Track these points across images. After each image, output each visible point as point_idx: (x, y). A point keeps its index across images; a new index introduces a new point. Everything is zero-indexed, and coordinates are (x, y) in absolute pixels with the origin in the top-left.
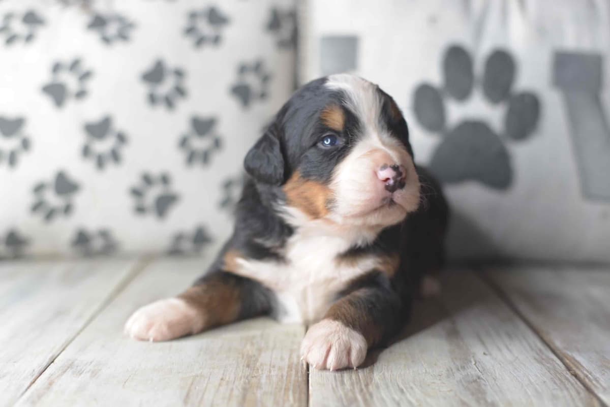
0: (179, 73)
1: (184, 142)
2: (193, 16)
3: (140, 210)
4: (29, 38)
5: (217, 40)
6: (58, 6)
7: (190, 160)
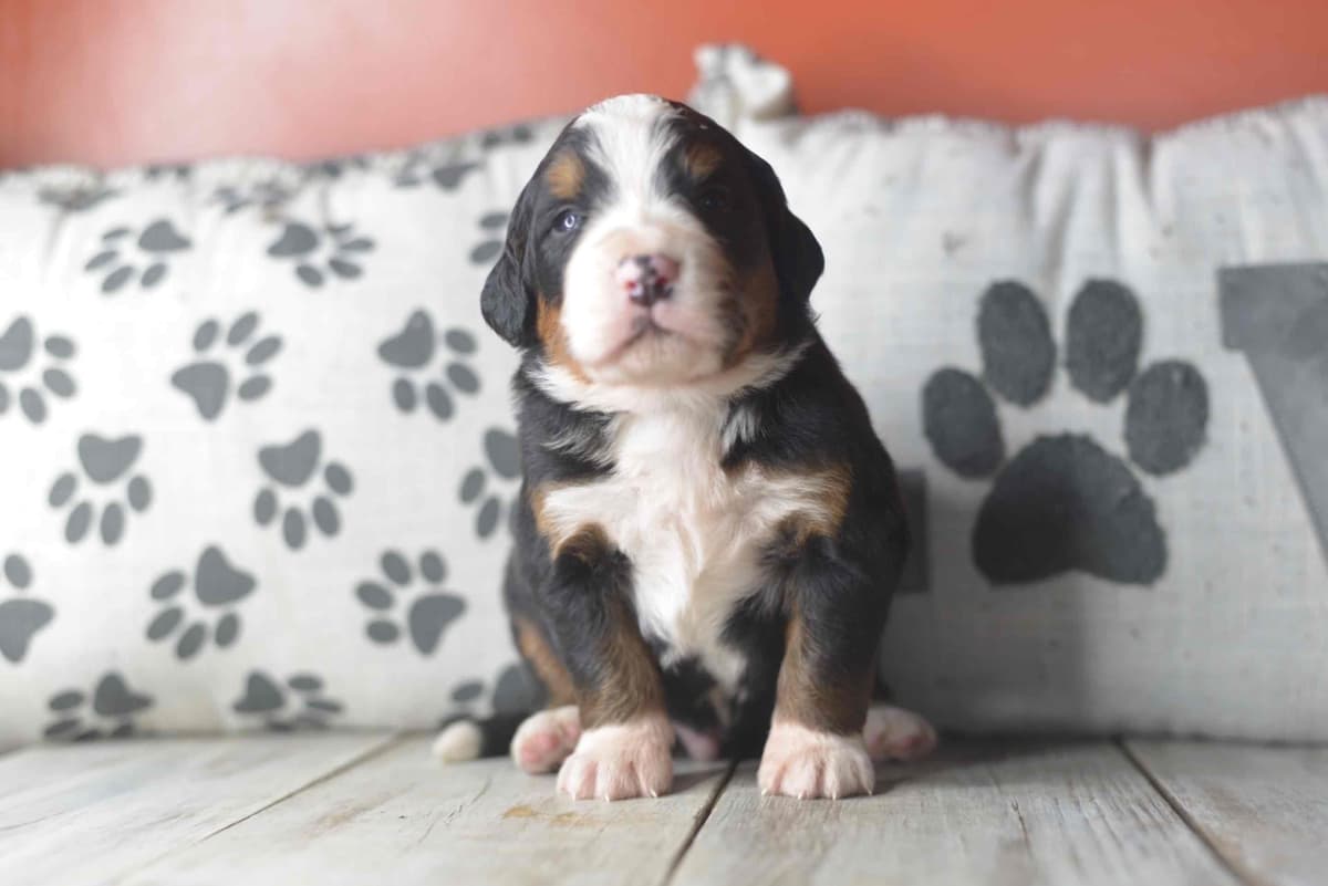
0: (461, 341)
1: (471, 486)
2: (492, 221)
3: (381, 633)
4: (153, 276)
6: (217, 210)
7: (485, 526)
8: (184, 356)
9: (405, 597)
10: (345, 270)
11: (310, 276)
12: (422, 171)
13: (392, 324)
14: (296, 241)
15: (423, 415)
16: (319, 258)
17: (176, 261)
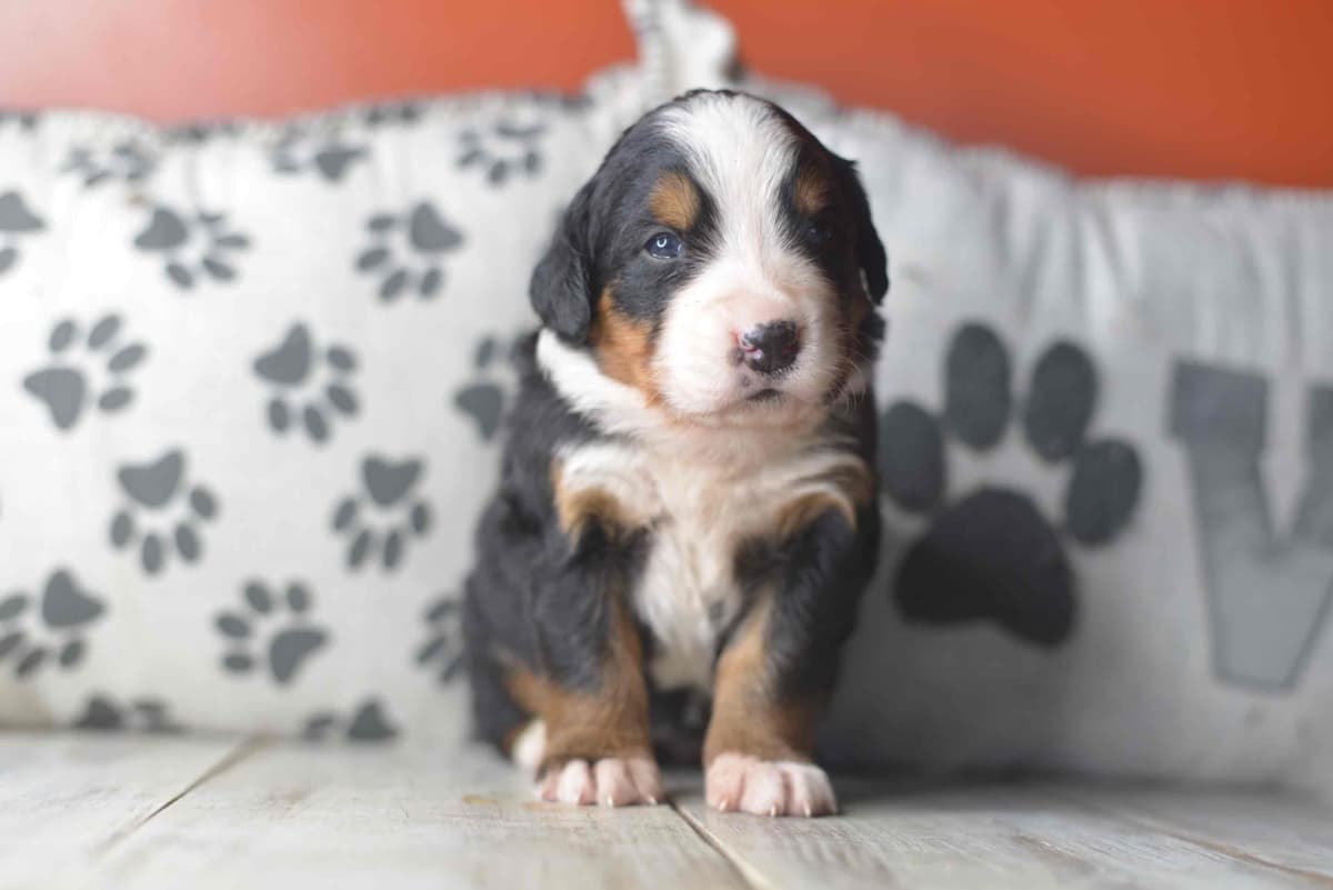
0: (342, 359)
1: (344, 515)
2: (380, 224)
3: (237, 664)
4: (3, 262)
5: (430, 284)
6: (73, 182)
7: (357, 556)
8: (37, 356)
9: (267, 628)
10: (219, 271)
11: (180, 276)
12: (303, 152)
13: (269, 337)
14: (164, 231)
15: (297, 438)
16: (192, 253)
17: (29, 245)
